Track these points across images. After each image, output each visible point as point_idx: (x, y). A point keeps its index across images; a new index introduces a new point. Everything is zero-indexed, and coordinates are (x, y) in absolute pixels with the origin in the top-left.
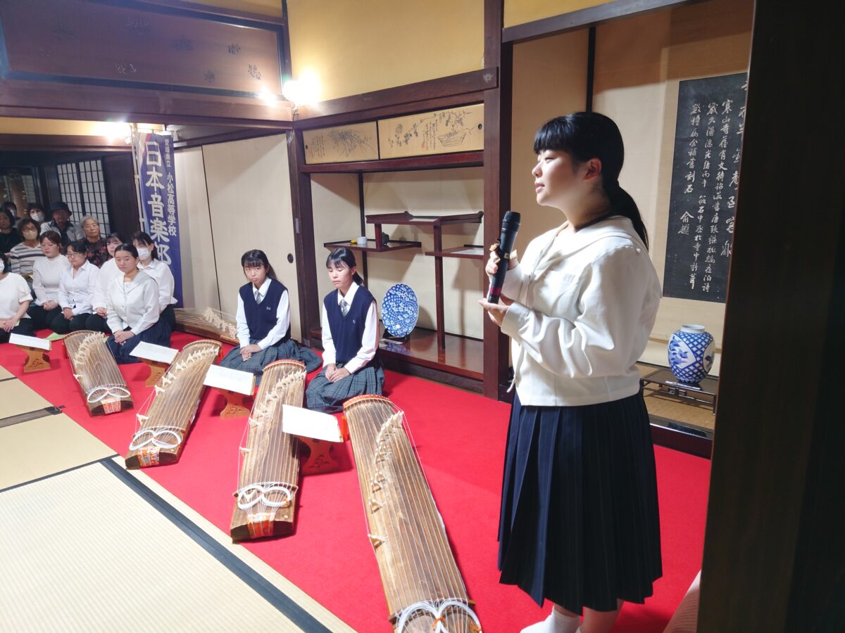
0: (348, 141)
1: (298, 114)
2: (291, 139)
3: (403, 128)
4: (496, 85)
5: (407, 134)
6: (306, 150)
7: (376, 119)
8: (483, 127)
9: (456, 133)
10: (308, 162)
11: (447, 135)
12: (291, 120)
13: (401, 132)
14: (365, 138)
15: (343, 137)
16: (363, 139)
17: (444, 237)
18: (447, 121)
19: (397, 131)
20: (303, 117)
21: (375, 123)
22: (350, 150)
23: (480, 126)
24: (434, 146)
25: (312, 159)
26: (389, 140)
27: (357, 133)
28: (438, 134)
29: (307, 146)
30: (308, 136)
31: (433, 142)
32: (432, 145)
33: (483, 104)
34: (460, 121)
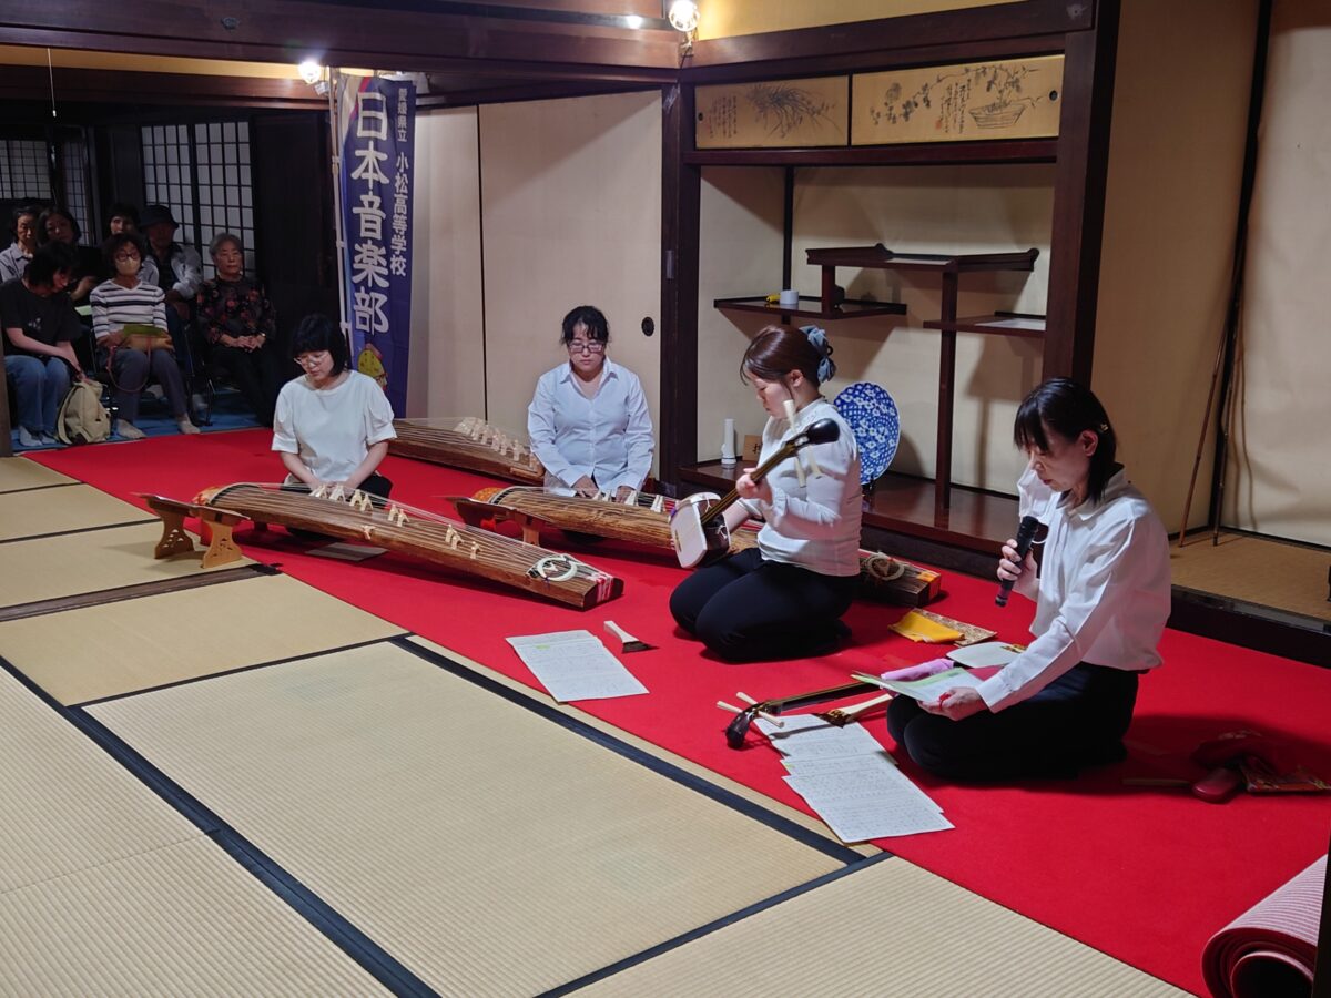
0: (789, 108)
1: (691, 56)
2: (671, 101)
3: (902, 91)
4: (1089, 25)
5: (908, 103)
6: (699, 123)
7: (849, 72)
8: (1059, 96)
9: (1006, 105)
10: (700, 145)
11: (987, 107)
12: (677, 66)
13: (897, 98)
14: (823, 106)
15: (779, 101)
16: (818, 107)
17: (960, 295)
18: (990, 84)
19: (888, 95)
20: (701, 60)
21: (845, 79)
22: (789, 126)
23: (1053, 95)
24: (961, 127)
25: (711, 138)
26: (873, 112)
27: (805, 95)
28: (969, 105)
29: (701, 115)
30: (705, 97)
31: (959, 120)
32: (958, 124)
33: (1062, 56)
34: (1016, 84)
